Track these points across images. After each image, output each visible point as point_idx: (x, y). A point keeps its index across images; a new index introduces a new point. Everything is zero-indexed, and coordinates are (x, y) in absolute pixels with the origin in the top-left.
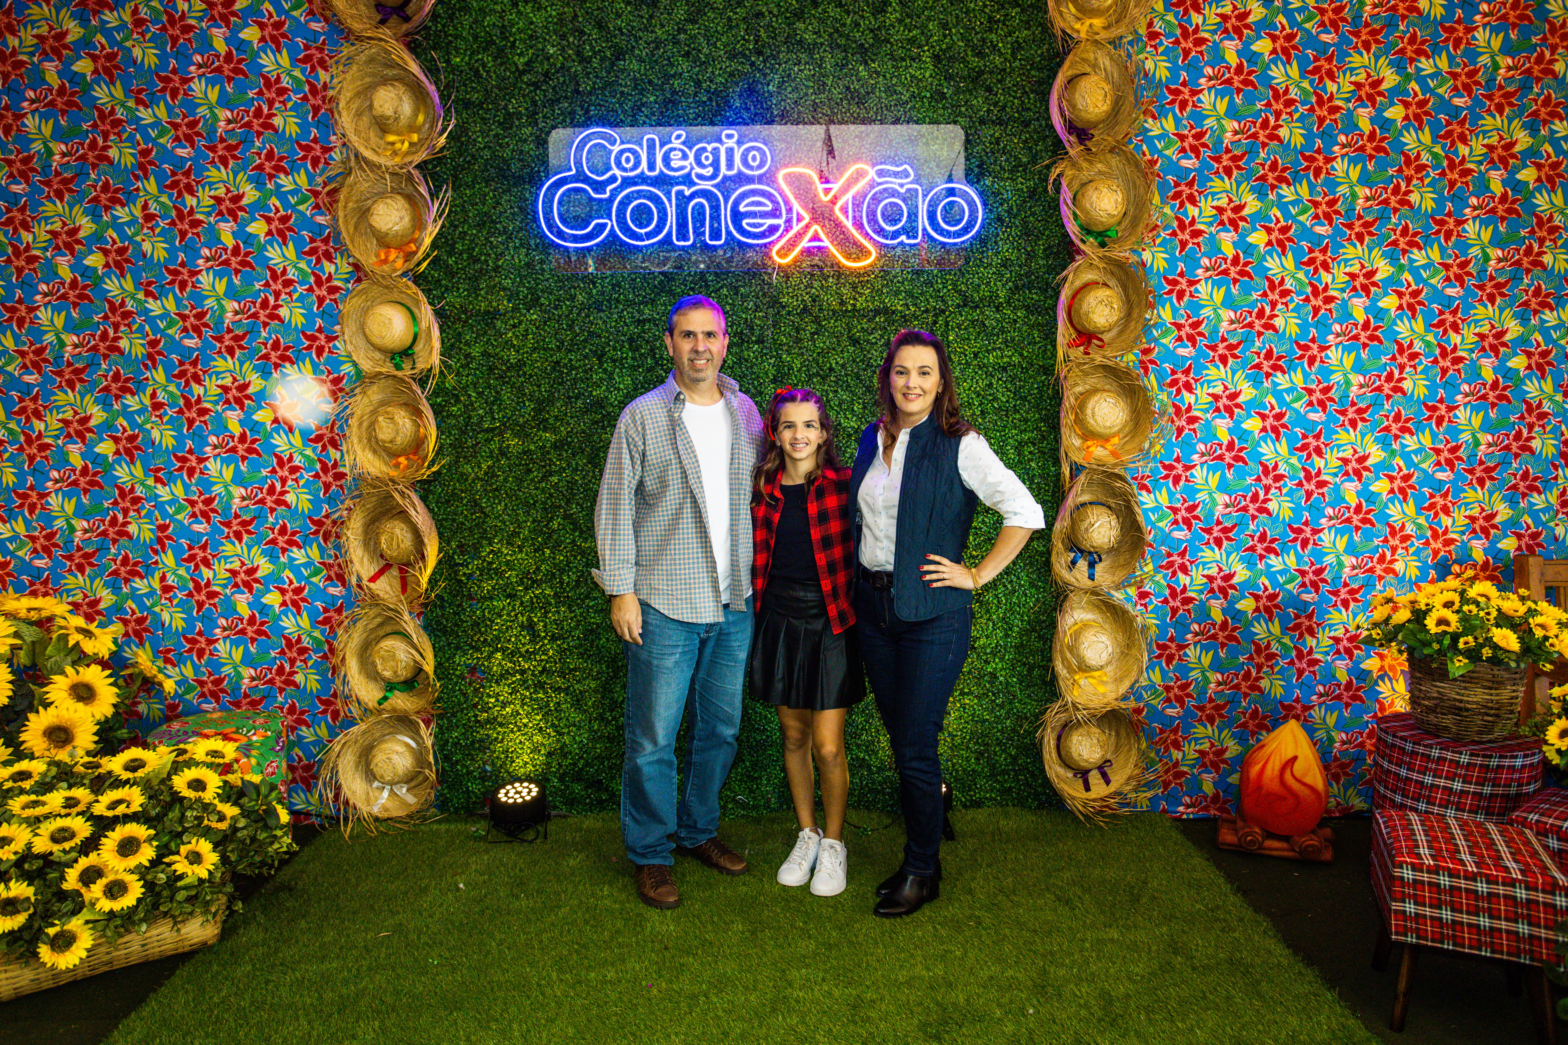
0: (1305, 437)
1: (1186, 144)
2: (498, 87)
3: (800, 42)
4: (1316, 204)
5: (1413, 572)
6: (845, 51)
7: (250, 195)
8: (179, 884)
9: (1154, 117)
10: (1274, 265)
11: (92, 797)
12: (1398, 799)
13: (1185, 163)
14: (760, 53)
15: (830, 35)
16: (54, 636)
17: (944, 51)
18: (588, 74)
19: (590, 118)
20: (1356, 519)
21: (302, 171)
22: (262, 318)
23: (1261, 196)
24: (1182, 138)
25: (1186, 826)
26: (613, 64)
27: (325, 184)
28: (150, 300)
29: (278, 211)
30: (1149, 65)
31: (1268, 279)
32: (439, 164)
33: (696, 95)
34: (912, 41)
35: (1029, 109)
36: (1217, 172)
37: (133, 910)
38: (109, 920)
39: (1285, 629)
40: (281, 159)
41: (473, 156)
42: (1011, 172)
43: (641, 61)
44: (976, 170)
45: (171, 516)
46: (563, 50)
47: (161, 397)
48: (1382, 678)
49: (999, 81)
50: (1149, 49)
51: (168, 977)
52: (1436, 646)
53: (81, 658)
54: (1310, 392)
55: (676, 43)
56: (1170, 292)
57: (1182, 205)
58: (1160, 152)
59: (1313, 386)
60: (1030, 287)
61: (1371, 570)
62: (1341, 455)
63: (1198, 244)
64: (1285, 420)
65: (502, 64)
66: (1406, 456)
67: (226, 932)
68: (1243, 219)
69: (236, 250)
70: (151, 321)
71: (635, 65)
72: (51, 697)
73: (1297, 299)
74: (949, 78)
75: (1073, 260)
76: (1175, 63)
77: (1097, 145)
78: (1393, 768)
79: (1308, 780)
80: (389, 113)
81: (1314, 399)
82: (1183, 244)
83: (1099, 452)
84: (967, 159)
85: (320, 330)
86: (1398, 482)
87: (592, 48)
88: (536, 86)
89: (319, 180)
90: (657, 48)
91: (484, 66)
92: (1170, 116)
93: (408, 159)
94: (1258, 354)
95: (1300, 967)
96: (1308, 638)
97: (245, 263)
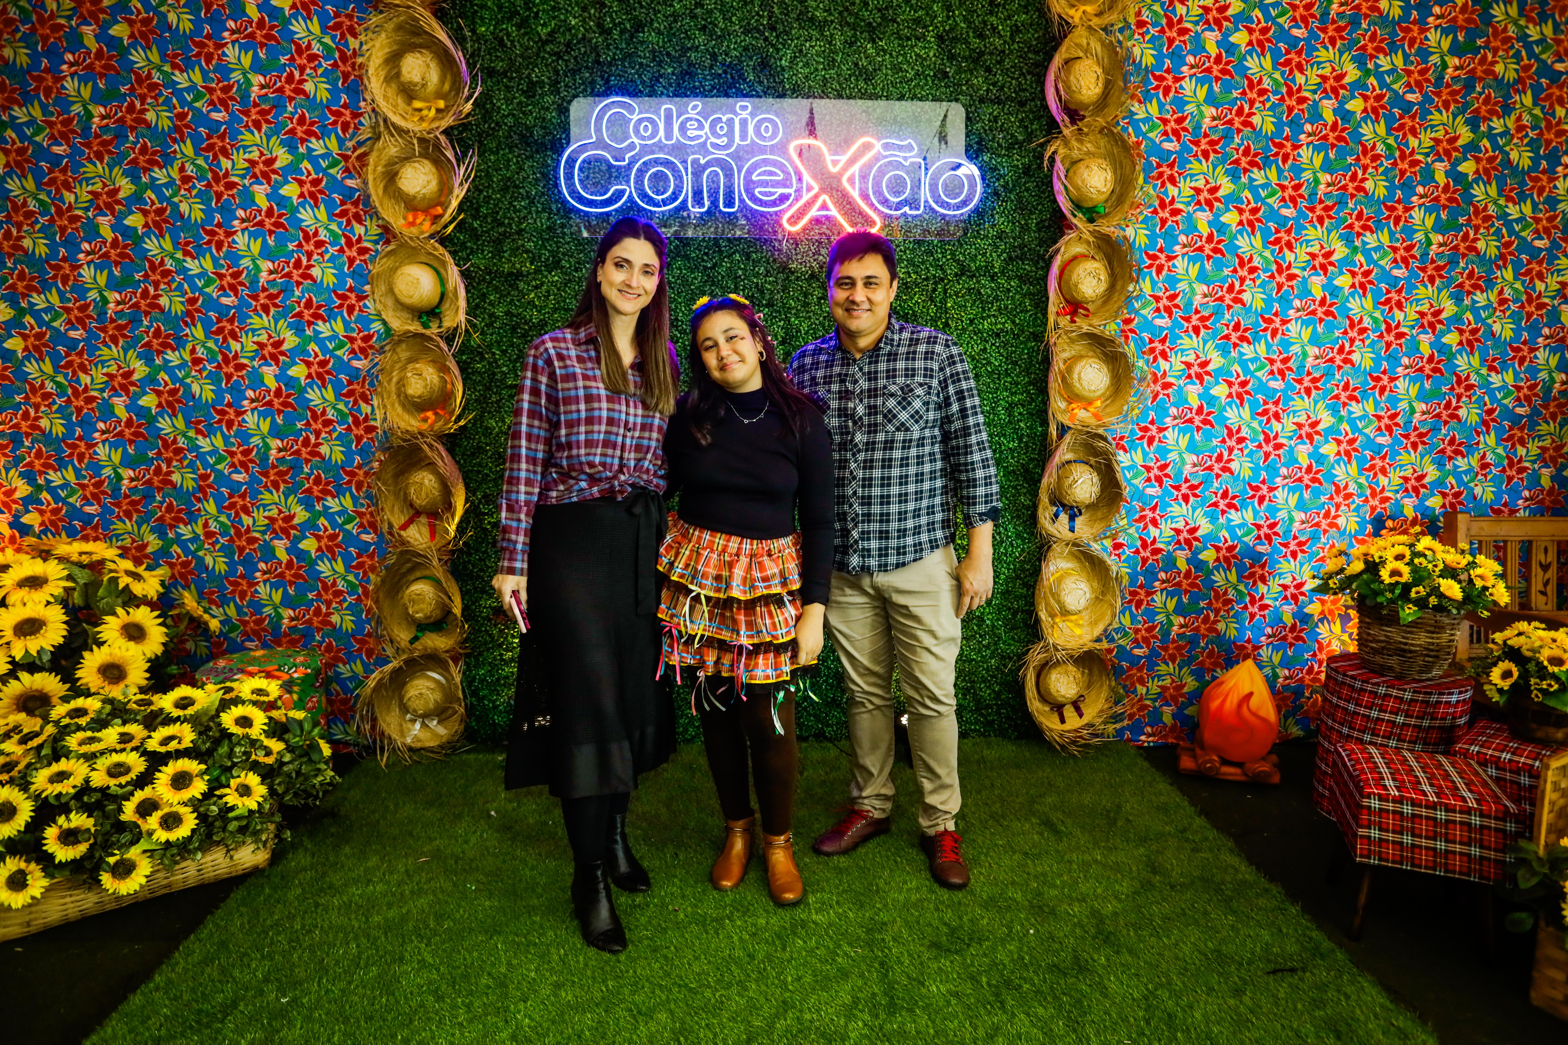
0: (1265, 403)
1: (1168, 128)
2: (522, 56)
3: (812, 20)
4: (1283, 188)
5: (1353, 527)
6: (854, 29)
7: (283, 158)
8: (231, 815)
9: (1140, 102)
10: (1244, 244)
11: (145, 733)
12: (1345, 730)
13: (1167, 146)
14: (773, 28)
15: (840, 13)
16: (105, 579)
17: (947, 32)
18: (608, 45)
19: (609, 88)
20: (1306, 479)
21: (333, 136)
22: (296, 278)
23: (1235, 178)
24: (1165, 121)
25: (1149, 753)
26: (632, 37)
27: (355, 149)
28: (188, 259)
29: (309, 174)
30: (1137, 51)
31: (1238, 256)
32: (465, 130)
33: (711, 67)
34: (917, 21)
35: (1025, 90)
36: (1196, 155)
37: (189, 839)
38: (165, 849)
39: (1241, 578)
40: (312, 124)
41: (497, 124)
42: (1007, 149)
43: (659, 33)
44: (975, 147)
45: (212, 467)
46: (584, 21)
47: (201, 352)
48: (1321, 621)
49: (999, 62)
50: (1136, 36)
51: (223, 900)
52: (1389, 595)
53: (131, 600)
54: (1272, 362)
55: (694, 17)
56: (1150, 267)
57: (1163, 184)
58: (1144, 135)
59: (1275, 357)
60: (1022, 258)
61: (1317, 525)
62: (1296, 420)
63: (1177, 222)
64: (1249, 387)
65: (526, 34)
66: (1352, 422)
67: (276, 857)
68: (1218, 200)
69: (270, 212)
70: (189, 279)
71: (653, 37)
72: (104, 636)
73: (1263, 276)
74: (952, 57)
75: (1063, 234)
76: (1160, 51)
77: (1089, 126)
78: (1342, 703)
79: (1262, 713)
80: (417, 79)
81: (1275, 368)
82: (1164, 222)
83: (1081, 414)
84: (967, 136)
85: (351, 290)
86: (1344, 445)
87: (613, 20)
88: (558, 55)
89: (350, 144)
90: (676, 21)
91: (508, 35)
92: (1154, 101)
93: (435, 125)
94: (1227, 326)
95: (1264, 883)
96: (1260, 585)
97: (278, 225)
